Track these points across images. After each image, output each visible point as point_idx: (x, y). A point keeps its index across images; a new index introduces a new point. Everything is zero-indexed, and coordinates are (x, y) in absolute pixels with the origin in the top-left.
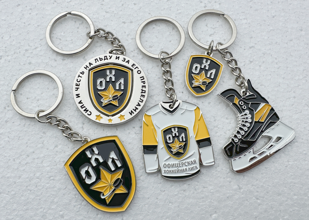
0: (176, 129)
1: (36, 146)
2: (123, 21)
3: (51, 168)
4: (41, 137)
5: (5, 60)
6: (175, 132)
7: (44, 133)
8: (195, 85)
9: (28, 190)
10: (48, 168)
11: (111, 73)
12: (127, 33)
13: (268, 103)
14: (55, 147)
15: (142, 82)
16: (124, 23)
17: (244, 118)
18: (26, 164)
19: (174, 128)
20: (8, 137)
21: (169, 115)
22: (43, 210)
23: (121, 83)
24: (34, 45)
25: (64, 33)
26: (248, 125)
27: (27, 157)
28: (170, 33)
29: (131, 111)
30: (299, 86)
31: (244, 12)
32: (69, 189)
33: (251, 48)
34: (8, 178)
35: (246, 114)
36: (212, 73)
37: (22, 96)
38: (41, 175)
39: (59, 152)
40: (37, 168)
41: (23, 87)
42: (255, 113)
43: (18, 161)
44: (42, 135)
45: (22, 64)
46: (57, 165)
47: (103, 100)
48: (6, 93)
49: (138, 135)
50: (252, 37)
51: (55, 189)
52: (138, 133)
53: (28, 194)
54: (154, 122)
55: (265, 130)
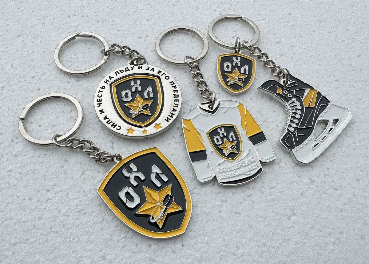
0: (223, 129)
1: (58, 177)
2: (139, 36)
3: (80, 199)
4: (62, 165)
5: (8, 90)
6: (222, 132)
7: (65, 161)
8: (231, 83)
9: (54, 232)
10: (76, 201)
11: (135, 83)
12: (145, 47)
13: (313, 88)
14: (82, 174)
15: (172, 87)
16: (140, 38)
17: (293, 106)
18: (46, 201)
19: (220, 128)
20: (20, 173)
21: (210, 116)
22: (77, 254)
23: (149, 91)
24: (42, 71)
25: (75, 55)
26: (300, 112)
27: (46, 192)
28: (191, 41)
29: (167, 118)
30: (336, 69)
31: (260, 14)
32: (107, 221)
33: (277, 43)
34: (24, 222)
35: (293, 102)
36: (245, 69)
37: (33, 124)
38: (68, 210)
39: (87, 179)
40: (62, 203)
41: (33, 114)
42: (303, 100)
43: (35, 199)
44: (64, 163)
45: (29, 91)
46: (87, 195)
47: (132, 111)
48: (12, 124)
49: (179, 144)
50: (275, 34)
51: (90, 224)
52: (179, 143)
53: (53, 238)
54: (196, 126)
55: (319, 114)
